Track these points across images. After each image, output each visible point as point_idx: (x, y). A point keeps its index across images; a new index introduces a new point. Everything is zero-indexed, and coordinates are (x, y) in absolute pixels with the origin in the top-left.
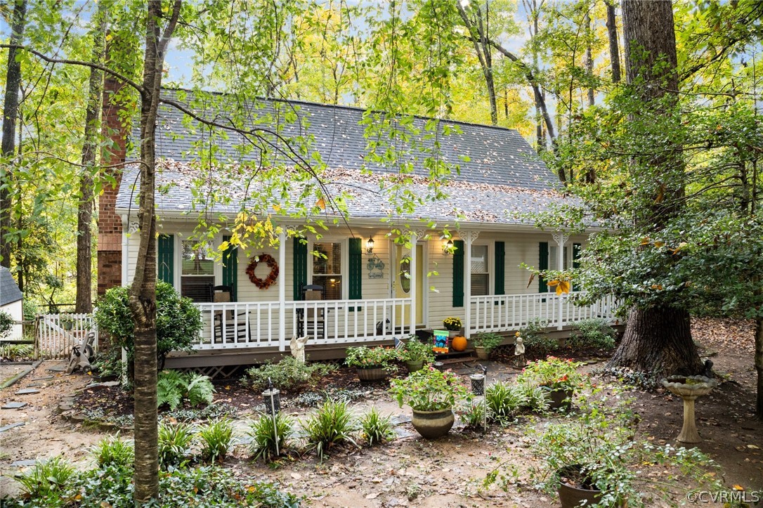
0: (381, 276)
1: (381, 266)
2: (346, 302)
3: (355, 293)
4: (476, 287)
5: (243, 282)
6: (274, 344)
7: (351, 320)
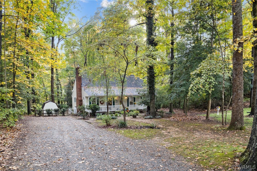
0: (117, 102)
1: (117, 101)
2: (113, 106)
3: (114, 105)
4: (130, 104)
5: (99, 103)
6: (105, 111)
7: (113, 108)
